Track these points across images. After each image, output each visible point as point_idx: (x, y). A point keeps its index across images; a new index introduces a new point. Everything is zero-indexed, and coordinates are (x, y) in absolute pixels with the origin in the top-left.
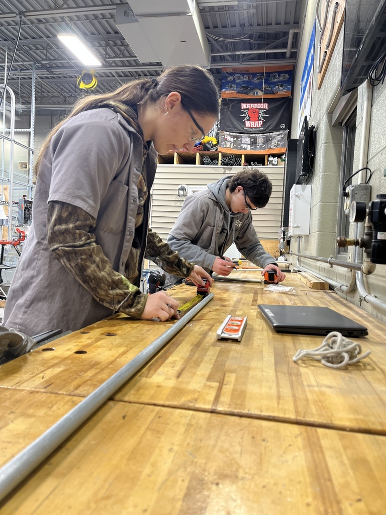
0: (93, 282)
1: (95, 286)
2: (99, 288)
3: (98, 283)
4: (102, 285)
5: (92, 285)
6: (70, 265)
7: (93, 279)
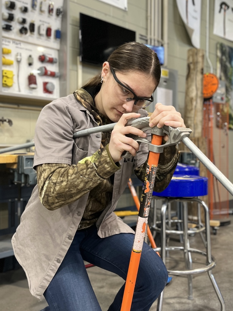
0: (72, 190)
1: (76, 189)
2: (78, 187)
3: (73, 186)
4: (76, 183)
5: (75, 191)
6: (57, 203)
7: (70, 189)
